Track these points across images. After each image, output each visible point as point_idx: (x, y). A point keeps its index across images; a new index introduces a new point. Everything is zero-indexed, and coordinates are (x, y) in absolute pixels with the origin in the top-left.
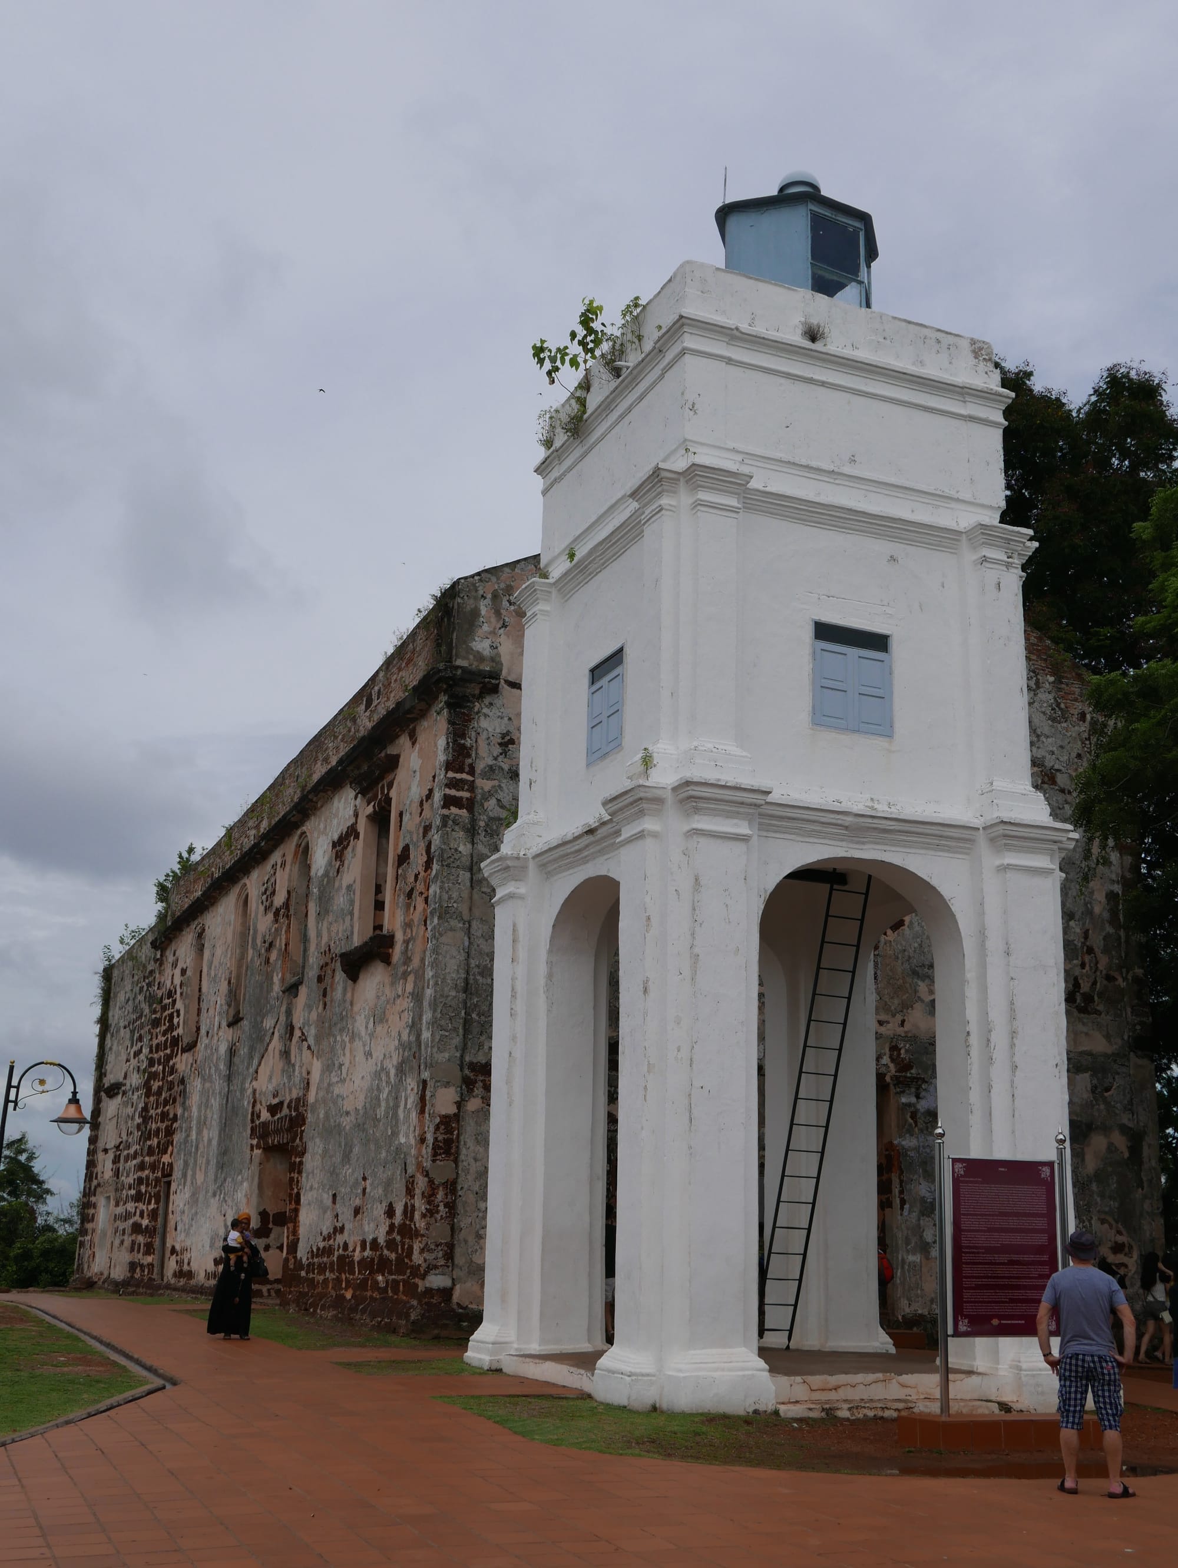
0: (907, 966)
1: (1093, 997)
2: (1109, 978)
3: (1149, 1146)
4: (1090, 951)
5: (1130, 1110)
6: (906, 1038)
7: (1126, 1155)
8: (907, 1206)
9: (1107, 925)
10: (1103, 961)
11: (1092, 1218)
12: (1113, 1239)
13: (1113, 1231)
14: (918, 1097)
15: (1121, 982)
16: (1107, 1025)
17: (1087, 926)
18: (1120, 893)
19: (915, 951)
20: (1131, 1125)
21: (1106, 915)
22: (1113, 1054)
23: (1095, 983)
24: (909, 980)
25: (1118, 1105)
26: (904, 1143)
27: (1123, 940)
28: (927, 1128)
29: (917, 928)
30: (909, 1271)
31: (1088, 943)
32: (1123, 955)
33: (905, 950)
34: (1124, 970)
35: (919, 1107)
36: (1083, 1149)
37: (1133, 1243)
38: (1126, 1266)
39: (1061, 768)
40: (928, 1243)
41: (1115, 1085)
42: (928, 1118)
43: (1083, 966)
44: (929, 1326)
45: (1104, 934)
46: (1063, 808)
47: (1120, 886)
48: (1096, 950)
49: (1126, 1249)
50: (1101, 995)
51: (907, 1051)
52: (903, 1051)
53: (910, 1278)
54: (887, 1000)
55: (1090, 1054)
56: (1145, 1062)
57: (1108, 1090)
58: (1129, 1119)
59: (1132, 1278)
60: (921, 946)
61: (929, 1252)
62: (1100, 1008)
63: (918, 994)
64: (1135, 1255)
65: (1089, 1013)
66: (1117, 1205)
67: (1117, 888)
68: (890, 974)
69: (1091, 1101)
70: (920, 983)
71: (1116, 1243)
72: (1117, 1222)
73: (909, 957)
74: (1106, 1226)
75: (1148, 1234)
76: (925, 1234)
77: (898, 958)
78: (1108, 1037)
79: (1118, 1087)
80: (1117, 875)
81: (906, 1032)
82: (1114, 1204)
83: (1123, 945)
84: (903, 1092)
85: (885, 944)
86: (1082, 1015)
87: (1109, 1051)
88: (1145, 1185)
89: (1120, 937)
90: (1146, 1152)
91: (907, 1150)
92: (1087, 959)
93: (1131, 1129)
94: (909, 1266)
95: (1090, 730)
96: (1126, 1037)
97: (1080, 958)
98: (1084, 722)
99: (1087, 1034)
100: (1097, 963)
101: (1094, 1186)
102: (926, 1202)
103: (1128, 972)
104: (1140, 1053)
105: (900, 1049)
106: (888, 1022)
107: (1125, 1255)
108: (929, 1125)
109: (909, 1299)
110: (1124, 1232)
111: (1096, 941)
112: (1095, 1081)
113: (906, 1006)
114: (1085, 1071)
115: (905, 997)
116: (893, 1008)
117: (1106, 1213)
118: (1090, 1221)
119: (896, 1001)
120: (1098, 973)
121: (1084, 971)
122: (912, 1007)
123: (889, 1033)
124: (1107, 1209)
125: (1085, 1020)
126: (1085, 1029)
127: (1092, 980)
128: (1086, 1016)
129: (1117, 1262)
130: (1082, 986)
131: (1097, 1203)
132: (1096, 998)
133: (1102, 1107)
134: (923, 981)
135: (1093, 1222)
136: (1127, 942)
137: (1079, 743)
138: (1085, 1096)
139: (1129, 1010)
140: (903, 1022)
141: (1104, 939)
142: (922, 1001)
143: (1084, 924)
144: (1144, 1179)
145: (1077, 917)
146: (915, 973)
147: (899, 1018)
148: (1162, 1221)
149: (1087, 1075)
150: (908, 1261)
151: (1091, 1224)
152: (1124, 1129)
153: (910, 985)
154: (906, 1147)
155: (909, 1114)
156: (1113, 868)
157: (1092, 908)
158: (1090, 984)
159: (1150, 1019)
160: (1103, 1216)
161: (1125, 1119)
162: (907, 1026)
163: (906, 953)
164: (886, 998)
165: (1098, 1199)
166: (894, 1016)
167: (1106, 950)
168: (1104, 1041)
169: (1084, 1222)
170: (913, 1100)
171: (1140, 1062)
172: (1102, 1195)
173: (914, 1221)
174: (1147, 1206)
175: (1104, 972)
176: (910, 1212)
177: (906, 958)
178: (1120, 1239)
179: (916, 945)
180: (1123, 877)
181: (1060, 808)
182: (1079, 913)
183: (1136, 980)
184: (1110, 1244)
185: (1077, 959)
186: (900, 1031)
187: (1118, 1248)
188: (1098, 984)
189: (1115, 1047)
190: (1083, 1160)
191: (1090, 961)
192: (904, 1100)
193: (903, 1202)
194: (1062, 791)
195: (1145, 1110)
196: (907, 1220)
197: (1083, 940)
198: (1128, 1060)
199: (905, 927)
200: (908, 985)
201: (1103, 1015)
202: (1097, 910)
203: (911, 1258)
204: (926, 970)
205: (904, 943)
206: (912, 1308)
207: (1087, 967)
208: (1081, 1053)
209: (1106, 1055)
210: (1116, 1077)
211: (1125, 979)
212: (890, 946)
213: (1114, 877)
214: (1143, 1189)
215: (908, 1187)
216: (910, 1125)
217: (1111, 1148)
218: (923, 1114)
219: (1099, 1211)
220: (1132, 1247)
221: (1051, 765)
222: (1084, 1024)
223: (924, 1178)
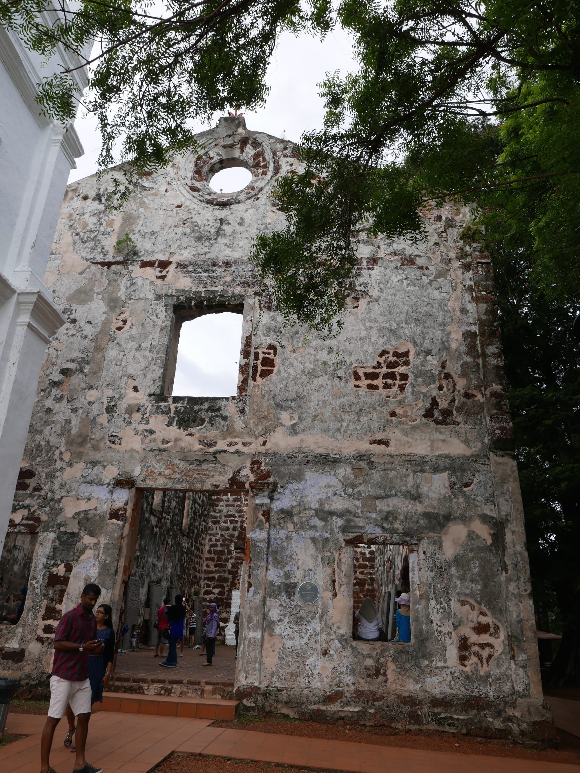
0: (272, 402)
1: (452, 412)
2: (467, 395)
3: (513, 532)
4: (448, 376)
5: (491, 501)
6: (267, 454)
7: (489, 541)
8: (252, 589)
9: (464, 356)
10: (461, 384)
11: (450, 600)
12: (475, 620)
13: (476, 613)
14: (271, 498)
15: (479, 397)
16: (466, 433)
17: (444, 358)
18: (477, 331)
19: (280, 391)
20: (493, 514)
21: (463, 349)
22: (472, 455)
23: (453, 401)
24: (273, 411)
25: (479, 498)
26: (253, 536)
27: (481, 366)
28: (280, 523)
29: (283, 374)
30: (249, 646)
31: (445, 371)
32: (482, 377)
33: (271, 391)
34: (483, 389)
35: (273, 506)
36: (440, 537)
37: (499, 624)
38: (491, 646)
39: (419, 253)
40: (273, 622)
41: (475, 481)
42: (280, 515)
43: (441, 388)
44: (260, 698)
45: (462, 362)
46: (421, 279)
47: (477, 327)
48: (453, 375)
49: (492, 630)
50: (458, 409)
51: (266, 464)
52: (263, 464)
53: (249, 652)
54: (252, 428)
55: (447, 456)
56: (507, 460)
57: (467, 485)
58: (491, 510)
59: (499, 658)
60: (286, 386)
61: (273, 630)
62: (459, 419)
63: (280, 421)
64: (503, 635)
65: (447, 424)
66: (479, 587)
67: (475, 329)
68: (257, 408)
69: (449, 496)
70: (282, 412)
71: (479, 623)
72: (480, 604)
73: (275, 395)
74: (467, 607)
75: (515, 615)
76: (270, 613)
77: (264, 396)
78: (466, 442)
79: (479, 482)
80: (474, 319)
81: (266, 450)
82: (477, 587)
83: (481, 369)
84: (256, 495)
85: (254, 387)
86: (440, 426)
87: (468, 452)
88: (510, 568)
89: (478, 364)
90: (509, 537)
91: (256, 542)
92: (444, 383)
93: (493, 518)
94: (249, 641)
95: (445, 226)
96: (486, 441)
97: (437, 383)
98: (440, 221)
99: (444, 441)
100: (454, 385)
101: (453, 570)
102: (275, 586)
103: (485, 390)
104: (499, 452)
105: (261, 463)
106: (251, 443)
107: (491, 635)
108: (282, 521)
109: (246, 672)
110: (488, 613)
111: (453, 368)
112: (453, 479)
113: (268, 431)
114: (444, 470)
115: (268, 424)
116: (257, 433)
117: (466, 595)
118: (448, 603)
119: (260, 428)
120: (456, 392)
121: (442, 392)
122: (274, 431)
123: (250, 451)
124: (468, 591)
125: (442, 430)
126: (442, 437)
127: (450, 398)
128: (444, 426)
129: (482, 642)
130: (440, 403)
131: (456, 586)
132: (454, 412)
133: (461, 500)
134: (286, 411)
135: (452, 603)
136: (484, 366)
137: (436, 235)
138: (443, 491)
139: (488, 418)
140: (264, 443)
141: (462, 366)
142: (284, 426)
143: (441, 357)
144: (508, 562)
145: (434, 353)
146: (279, 406)
147: (261, 439)
148: (531, 602)
149: (445, 475)
150: (248, 637)
151: (449, 607)
152: (485, 519)
153: (274, 415)
154: (256, 539)
155: (261, 512)
156: (470, 314)
157: (449, 345)
158: (448, 401)
159: (511, 424)
160: (462, 598)
161: (487, 510)
162: (268, 445)
163: (272, 393)
164: (251, 426)
165: (458, 583)
166: (257, 438)
167: (464, 374)
168: (462, 446)
169: (441, 603)
170: (267, 501)
171: (500, 460)
172: (462, 579)
173: (258, 601)
174: (512, 587)
175: (462, 391)
176: (255, 593)
177: (272, 395)
178: (483, 620)
179: (282, 386)
180: (480, 320)
181: (418, 280)
182: (437, 350)
183: (493, 394)
184: (472, 625)
185: (435, 383)
186: (262, 449)
187: (481, 629)
188: (457, 402)
189: (474, 449)
190: (441, 546)
191: (448, 385)
192: (258, 501)
193: (250, 585)
194: (421, 268)
195: (507, 500)
196: (251, 601)
197: (440, 369)
198: (489, 459)
199: (273, 375)
200: (272, 415)
201: (461, 424)
202: (454, 346)
203: (252, 634)
204: (289, 403)
205: (271, 386)
206: (249, 681)
207: (445, 389)
208: (438, 456)
209: (464, 457)
210: (477, 474)
211: (483, 395)
212: (258, 388)
213: (471, 321)
214: (506, 573)
215: (254, 573)
216: (261, 521)
217: (471, 536)
218: (276, 512)
219: (458, 594)
220: (498, 628)
221: (411, 253)
222: (441, 433)
223: (274, 564)
